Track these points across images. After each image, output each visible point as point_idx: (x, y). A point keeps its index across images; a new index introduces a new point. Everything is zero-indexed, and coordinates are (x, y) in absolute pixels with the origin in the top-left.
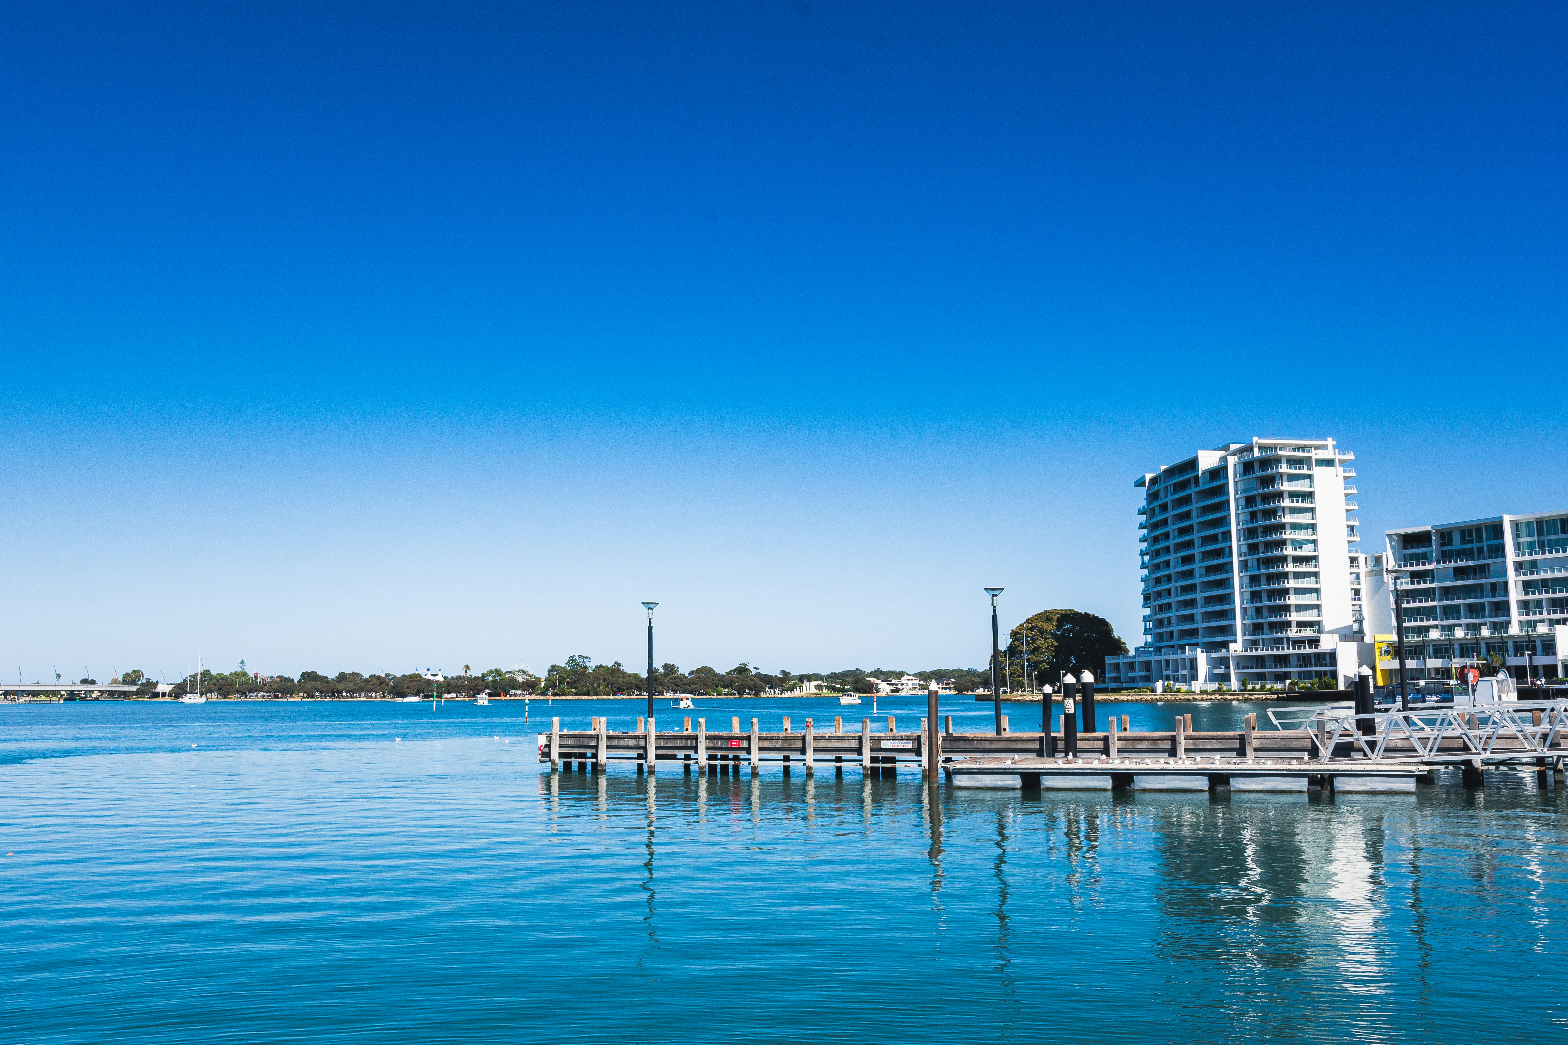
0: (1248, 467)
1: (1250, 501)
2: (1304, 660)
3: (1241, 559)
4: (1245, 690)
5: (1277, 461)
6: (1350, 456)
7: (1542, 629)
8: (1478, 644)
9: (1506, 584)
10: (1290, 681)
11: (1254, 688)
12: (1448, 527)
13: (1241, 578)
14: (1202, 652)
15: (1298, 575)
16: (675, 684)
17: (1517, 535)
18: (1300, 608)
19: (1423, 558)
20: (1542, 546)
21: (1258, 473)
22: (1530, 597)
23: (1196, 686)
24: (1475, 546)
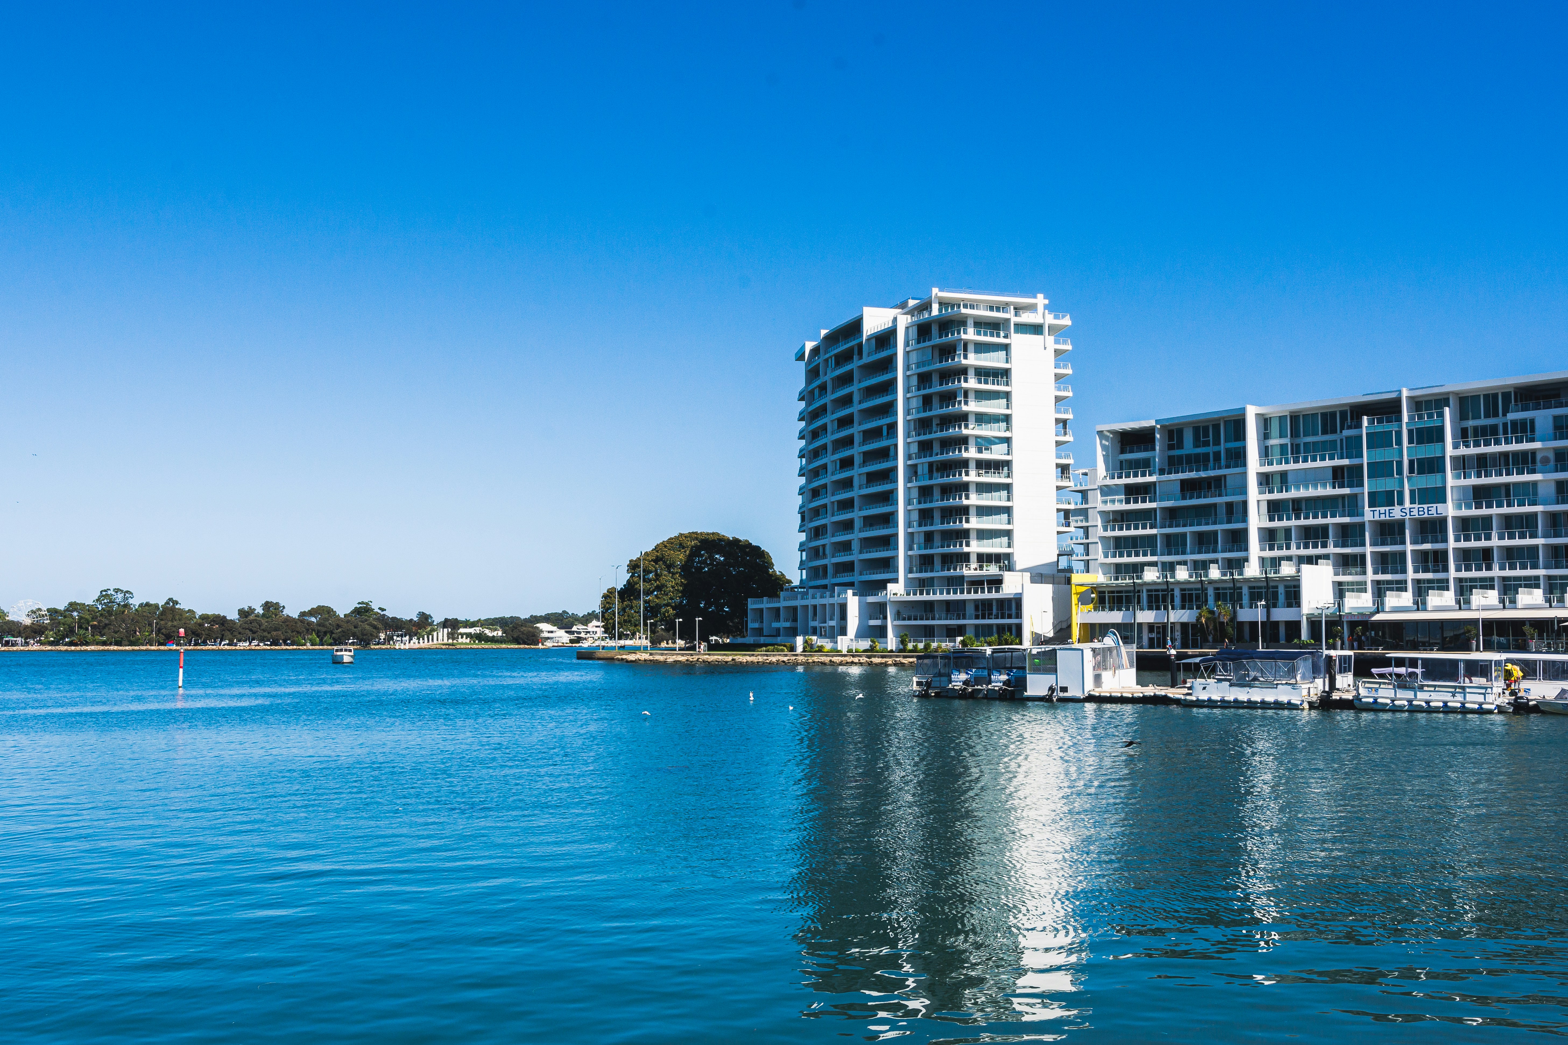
0: (923, 331)
1: (924, 379)
2: (984, 608)
3: (909, 462)
4: (904, 650)
5: (962, 322)
6: (1067, 321)
7: (1287, 569)
8: (1204, 590)
9: (1245, 504)
10: (962, 638)
11: (915, 647)
12: (1177, 421)
13: (908, 490)
14: (854, 594)
15: (983, 488)
16: (251, 630)
17: (1265, 434)
18: (983, 534)
19: (1144, 466)
20: (1296, 452)
21: (936, 340)
22: (1276, 524)
23: (844, 643)
24: (1210, 450)
